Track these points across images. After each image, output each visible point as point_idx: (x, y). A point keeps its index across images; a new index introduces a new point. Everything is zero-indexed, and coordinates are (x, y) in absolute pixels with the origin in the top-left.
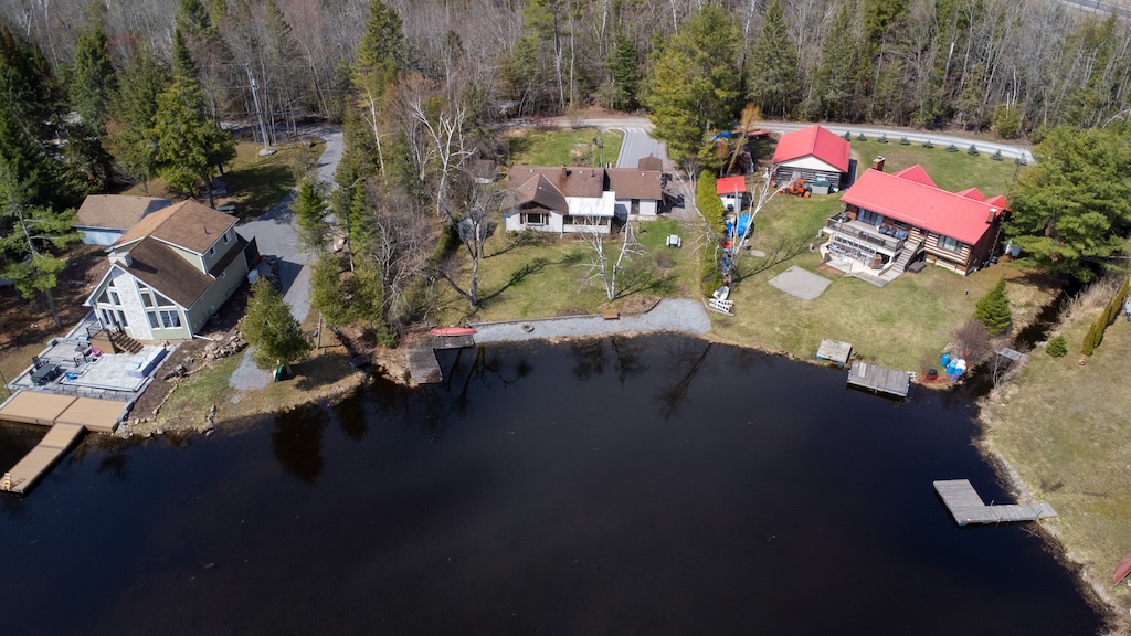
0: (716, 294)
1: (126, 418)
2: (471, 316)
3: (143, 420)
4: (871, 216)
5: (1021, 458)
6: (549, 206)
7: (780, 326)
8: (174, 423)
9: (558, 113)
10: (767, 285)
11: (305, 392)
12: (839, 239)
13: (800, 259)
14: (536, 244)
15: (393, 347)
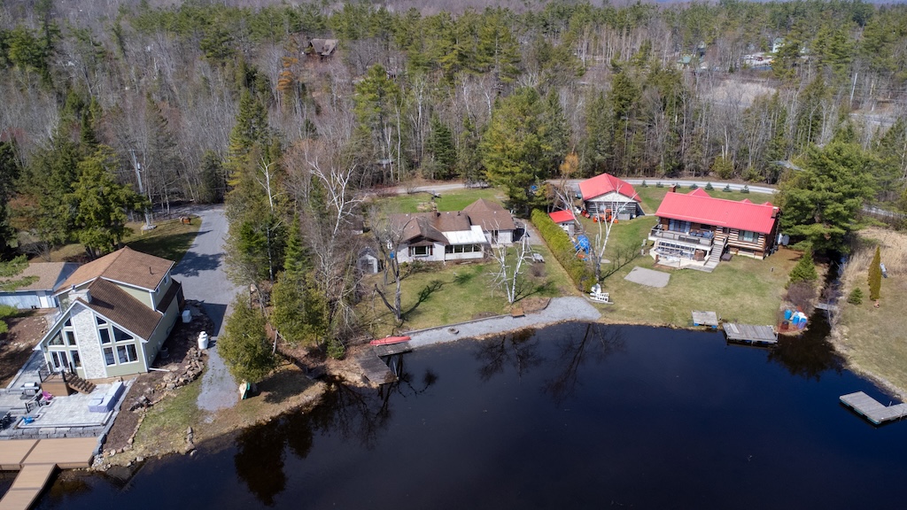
1: (100, 452)
2: (400, 327)
3: (120, 450)
4: (680, 224)
6: (434, 238)
7: (652, 307)
8: (153, 449)
10: (625, 281)
11: (276, 405)
12: (663, 244)
13: (638, 261)
14: (426, 271)
15: (342, 358)
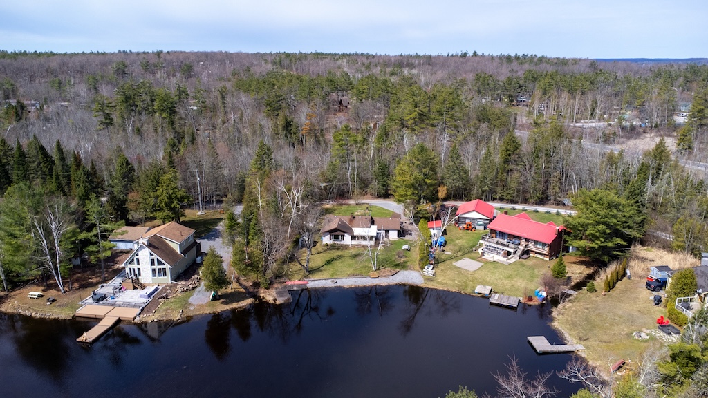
0: (426, 267)
1: (140, 314)
2: (305, 277)
3: (148, 315)
4: (502, 234)
5: (570, 329)
6: (345, 231)
7: (458, 281)
8: (163, 317)
9: (348, 198)
10: (452, 265)
11: (226, 305)
12: (487, 246)
13: (469, 255)
14: (338, 249)
15: (267, 288)
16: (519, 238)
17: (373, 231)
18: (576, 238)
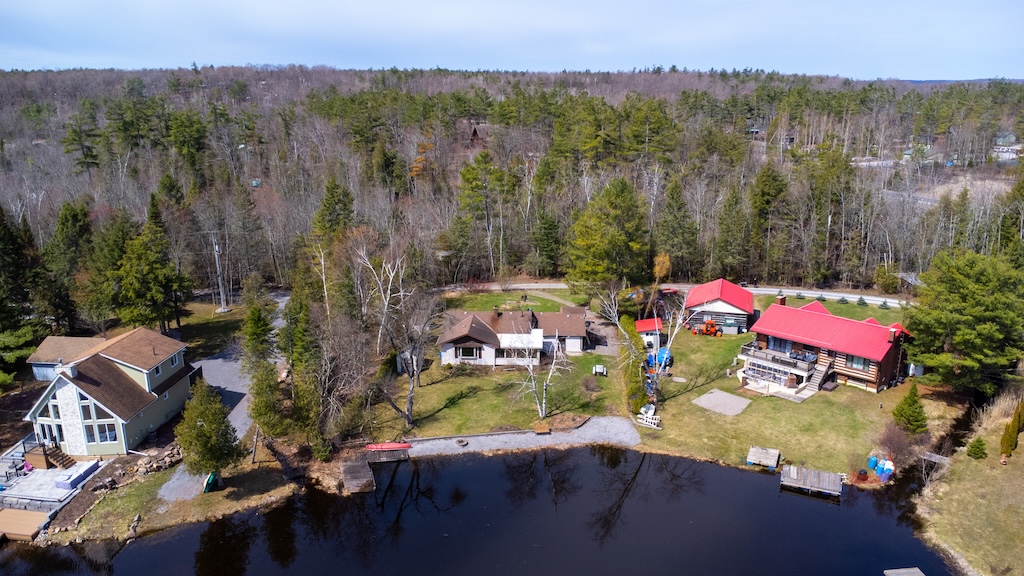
0: (643, 410)
1: (46, 527)
2: (406, 433)
3: (63, 529)
4: (780, 343)
7: (707, 438)
8: (95, 532)
9: (489, 280)
10: (691, 404)
11: (235, 502)
12: (754, 365)
13: (719, 382)
14: (470, 375)
15: (327, 460)
16: (815, 349)
17: (536, 339)
18: (927, 349)
